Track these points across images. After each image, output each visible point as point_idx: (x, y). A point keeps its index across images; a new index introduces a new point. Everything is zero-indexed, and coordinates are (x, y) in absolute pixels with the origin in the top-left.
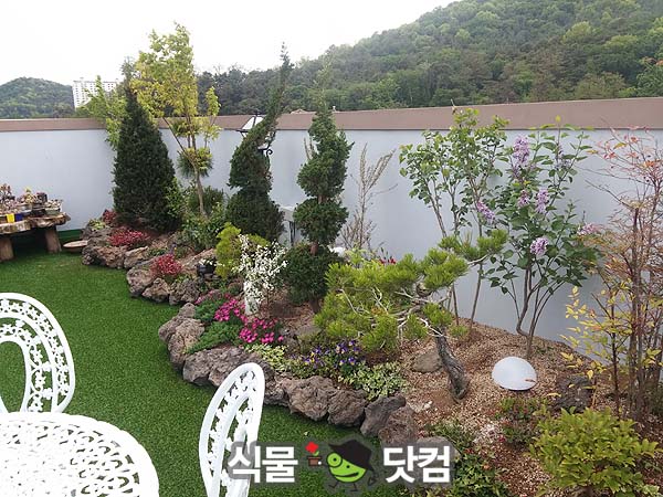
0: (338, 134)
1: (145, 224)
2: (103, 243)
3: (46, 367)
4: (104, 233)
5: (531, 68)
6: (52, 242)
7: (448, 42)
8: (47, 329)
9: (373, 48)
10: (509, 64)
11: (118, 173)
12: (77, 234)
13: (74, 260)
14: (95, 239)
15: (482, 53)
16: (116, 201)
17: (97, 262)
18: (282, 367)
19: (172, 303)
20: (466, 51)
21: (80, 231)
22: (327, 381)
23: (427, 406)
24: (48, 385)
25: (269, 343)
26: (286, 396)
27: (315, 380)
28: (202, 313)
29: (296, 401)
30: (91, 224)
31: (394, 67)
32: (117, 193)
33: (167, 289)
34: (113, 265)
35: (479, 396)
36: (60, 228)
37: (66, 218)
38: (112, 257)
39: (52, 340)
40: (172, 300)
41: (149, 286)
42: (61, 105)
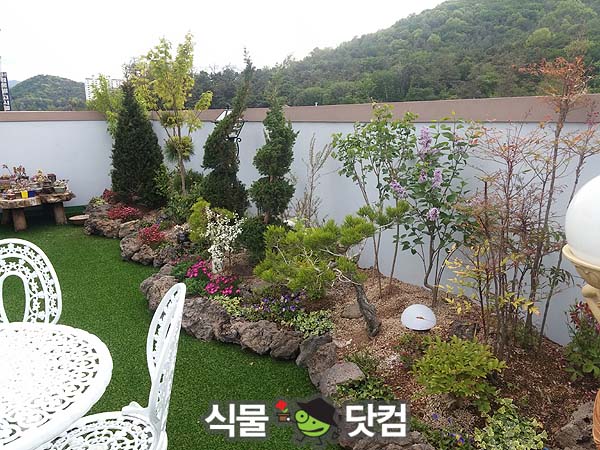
0: (287, 125)
1: (137, 201)
2: (102, 217)
3: (40, 295)
4: (103, 209)
5: (497, 69)
6: (60, 216)
7: (420, 46)
8: (42, 266)
9: (353, 51)
10: (477, 66)
11: (115, 158)
12: (80, 210)
13: (77, 231)
14: (96, 214)
15: (452, 55)
16: (113, 181)
17: (96, 232)
18: (237, 313)
19: (155, 265)
20: (437, 53)
21: (84, 207)
22: (272, 324)
23: (348, 343)
24: (42, 308)
25: (229, 295)
26: (238, 335)
27: (262, 323)
28: (177, 271)
29: (245, 339)
30: (93, 201)
31: (371, 68)
32: (114, 174)
33: (152, 254)
34: (109, 235)
35: (388, 334)
36: (66, 204)
37: (71, 196)
38: (108, 228)
39: (46, 275)
40: (156, 262)
41: (138, 251)
42: (74, 100)
